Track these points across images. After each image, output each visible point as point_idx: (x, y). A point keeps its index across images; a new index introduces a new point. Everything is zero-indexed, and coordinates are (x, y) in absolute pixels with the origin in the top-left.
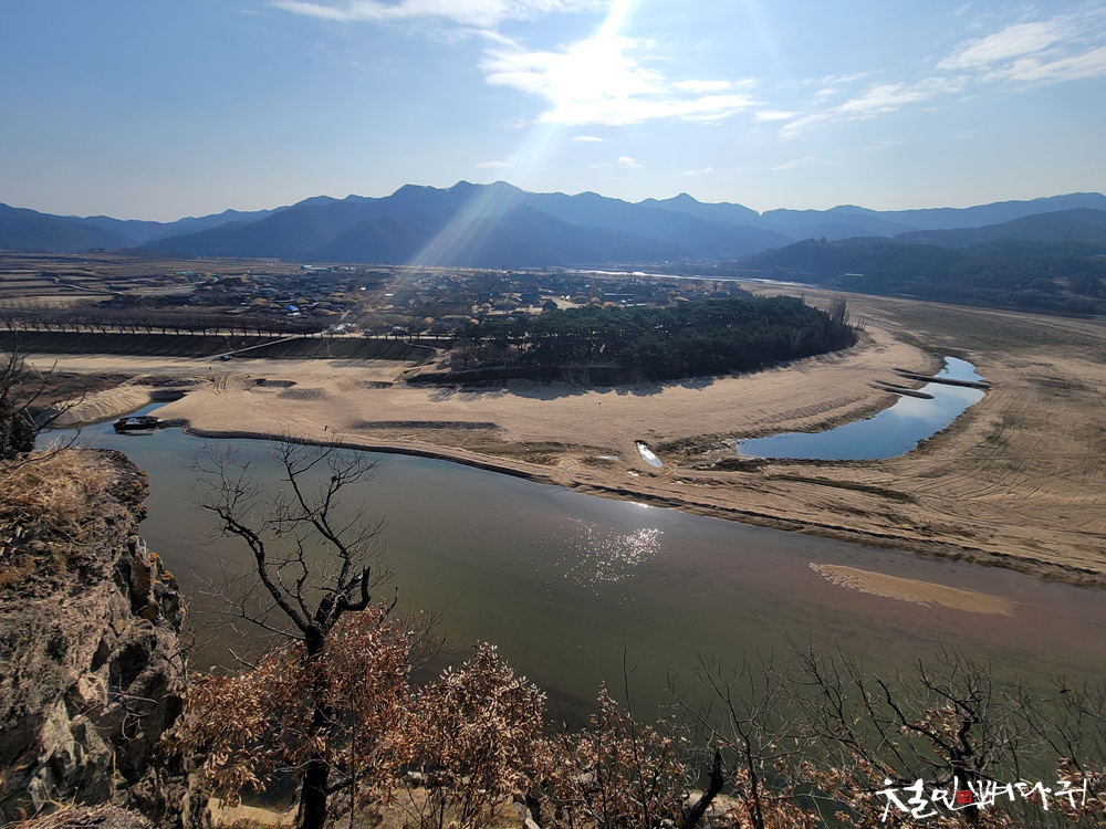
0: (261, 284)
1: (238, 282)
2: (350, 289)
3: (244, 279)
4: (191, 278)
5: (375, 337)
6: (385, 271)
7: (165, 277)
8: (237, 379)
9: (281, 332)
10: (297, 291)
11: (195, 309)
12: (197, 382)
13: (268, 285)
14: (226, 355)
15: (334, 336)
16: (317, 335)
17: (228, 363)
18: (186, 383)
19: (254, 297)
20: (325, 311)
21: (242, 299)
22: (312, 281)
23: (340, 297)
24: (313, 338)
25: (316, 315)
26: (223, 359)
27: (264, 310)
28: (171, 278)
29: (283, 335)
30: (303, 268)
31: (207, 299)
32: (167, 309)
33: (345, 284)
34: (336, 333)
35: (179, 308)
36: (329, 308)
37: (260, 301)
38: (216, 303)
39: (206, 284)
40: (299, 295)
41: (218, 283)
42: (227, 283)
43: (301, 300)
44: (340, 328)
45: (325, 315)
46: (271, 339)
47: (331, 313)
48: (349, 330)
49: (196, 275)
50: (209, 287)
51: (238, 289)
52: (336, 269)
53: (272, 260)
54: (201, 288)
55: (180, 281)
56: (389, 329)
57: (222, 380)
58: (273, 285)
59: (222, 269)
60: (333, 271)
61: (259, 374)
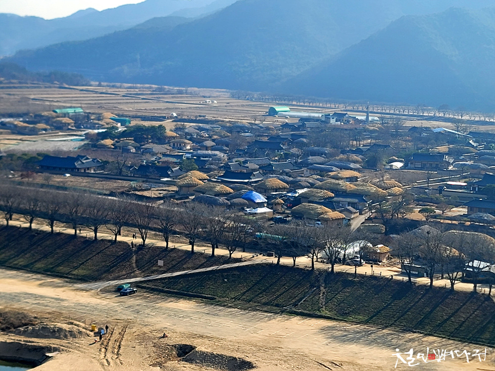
0: (198, 142)
1: (158, 135)
2: (371, 164)
3: (169, 126)
4: (81, 122)
5: (425, 280)
6: (446, 127)
7: (38, 118)
8: (143, 338)
9: (232, 245)
10: (264, 161)
11: (82, 182)
12: (72, 334)
13: (209, 143)
14: (125, 282)
16: (303, 261)
17: (130, 301)
18: (56, 333)
19: (186, 167)
20: (321, 208)
21: (164, 170)
22: (294, 141)
23: (352, 179)
24: (293, 269)
25: (298, 216)
26: (120, 291)
28: (47, 120)
29: (237, 254)
30: (273, 112)
31: (103, 165)
32: (39, 178)
33: (358, 151)
34: (344, 261)
35: (57, 179)
36: (328, 203)
37: (196, 177)
38: (119, 174)
39: (104, 136)
40: (267, 170)
41: (123, 134)
42: (139, 135)
43: (274, 181)
44: (353, 249)
45: (318, 217)
46: (213, 259)
47: (332, 214)
48: (372, 258)
49: (87, 116)
50: (108, 142)
51: (157, 148)
52: (339, 116)
53: (215, 92)
54: (94, 143)
55: (60, 127)
57: (116, 336)
58: (219, 145)
59: (128, 108)
60: (333, 121)
61: (182, 334)
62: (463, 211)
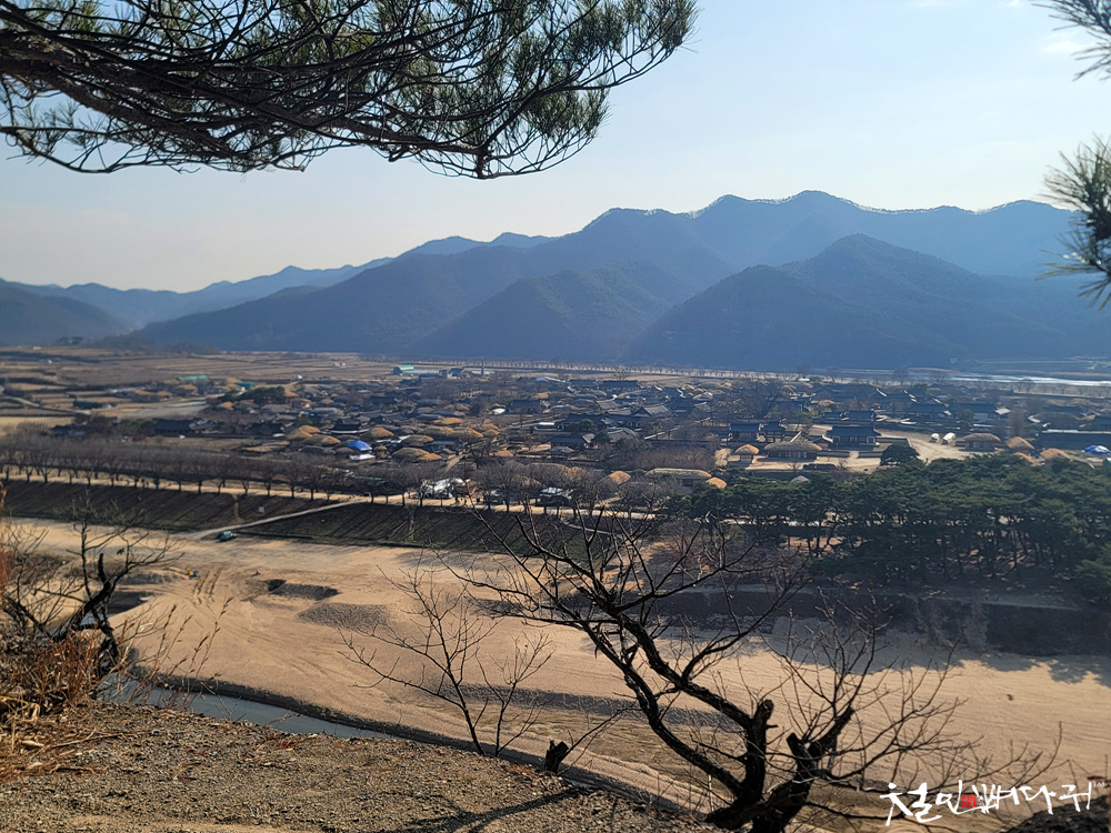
0: (317, 400)
1: (279, 398)
2: (475, 411)
3: (289, 390)
4: (202, 388)
5: (503, 507)
6: (548, 377)
7: (161, 386)
8: (236, 578)
9: (331, 489)
10: (376, 413)
11: (196, 442)
12: (167, 579)
13: (328, 401)
14: (226, 530)
15: (425, 502)
16: (395, 499)
17: (227, 546)
18: (151, 579)
19: (297, 424)
20: (418, 452)
21: (276, 427)
22: (409, 395)
23: (453, 425)
24: (386, 506)
25: (399, 459)
26: (221, 538)
27: (308, 447)
28: (171, 388)
29: (334, 497)
30: (397, 371)
31: (219, 426)
32: (151, 441)
33: (467, 401)
34: (432, 496)
35: (169, 441)
36: (428, 447)
37: (307, 431)
38: (233, 434)
39: (224, 399)
40: (378, 421)
41: (244, 397)
42: (259, 397)
43: (380, 430)
44: (440, 486)
45: (416, 460)
46: (312, 502)
47: (429, 456)
48: (459, 492)
49: (211, 383)
50: (228, 405)
51: (275, 408)
52: (456, 372)
53: (346, 356)
54: (213, 407)
55: (183, 394)
56: (535, 492)
57: (211, 577)
58: (337, 402)
59: (255, 373)
60: (450, 376)
61: (275, 571)
62: (548, 446)
